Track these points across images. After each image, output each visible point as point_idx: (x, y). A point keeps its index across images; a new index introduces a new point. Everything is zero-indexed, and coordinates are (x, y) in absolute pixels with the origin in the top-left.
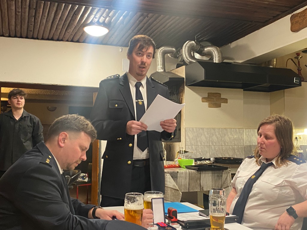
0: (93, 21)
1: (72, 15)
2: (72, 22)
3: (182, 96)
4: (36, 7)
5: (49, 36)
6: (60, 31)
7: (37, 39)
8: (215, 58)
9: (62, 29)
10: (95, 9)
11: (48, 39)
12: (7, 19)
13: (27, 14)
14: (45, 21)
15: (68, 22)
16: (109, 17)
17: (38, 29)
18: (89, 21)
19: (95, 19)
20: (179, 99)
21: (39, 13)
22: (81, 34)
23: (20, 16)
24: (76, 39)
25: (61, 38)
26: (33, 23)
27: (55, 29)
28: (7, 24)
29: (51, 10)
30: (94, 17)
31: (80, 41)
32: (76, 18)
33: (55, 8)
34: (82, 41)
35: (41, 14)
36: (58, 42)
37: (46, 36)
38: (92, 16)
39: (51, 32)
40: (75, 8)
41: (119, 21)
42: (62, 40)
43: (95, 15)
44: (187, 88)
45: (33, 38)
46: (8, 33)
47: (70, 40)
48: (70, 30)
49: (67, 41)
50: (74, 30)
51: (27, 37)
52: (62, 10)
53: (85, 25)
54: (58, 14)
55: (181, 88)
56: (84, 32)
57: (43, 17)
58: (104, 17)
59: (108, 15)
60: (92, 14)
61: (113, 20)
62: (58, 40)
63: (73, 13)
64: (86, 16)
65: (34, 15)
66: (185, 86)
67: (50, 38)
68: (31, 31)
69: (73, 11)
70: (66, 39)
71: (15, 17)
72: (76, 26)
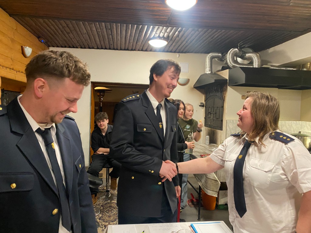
0: (155, 36)
1: (138, 33)
2: (139, 37)
3: (225, 94)
4: (111, 28)
5: (125, 47)
6: (132, 44)
7: (117, 49)
8: (255, 63)
9: (133, 42)
10: (155, 27)
11: (125, 50)
12: (93, 37)
13: (106, 33)
14: (119, 38)
15: (137, 38)
16: (167, 32)
17: (116, 43)
18: (152, 36)
19: (156, 34)
20: (223, 96)
21: (114, 32)
22: (147, 45)
23: (101, 34)
24: (144, 49)
25: (134, 48)
26: (112, 39)
27: (128, 42)
28: (94, 40)
29: (122, 29)
30: (155, 33)
31: (148, 50)
32: (142, 35)
33: (125, 28)
34: (149, 50)
35: (115, 32)
36: (132, 51)
37: (123, 47)
38: (154, 33)
39: (126, 45)
40: (139, 27)
41: (175, 35)
42: (135, 50)
43: (156, 32)
44: (230, 88)
45: (114, 49)
46: (96, 46)
47: (141, 50)
48: (139, 43)
49: (139, 50)
50: (142, 43)
51: (110, 49)
52: (130, 29)
53: (149, 39)
54: (128, 32)
55: (225, 87)
56: (149, 44)
57: (117, 35)
58: (162, 33)
59: (166, 31)
60: (154, 31)
61: (170, 35)
62: (132, 50)
63: (139, 31)
64: (149, 32)
65: (110, 33)
66: (228, 86)
67: (126, 49)
68: (112, 45)
69: (138, 29)
70: (138, 49)
71: (98, 36)
72: (143, 40)
